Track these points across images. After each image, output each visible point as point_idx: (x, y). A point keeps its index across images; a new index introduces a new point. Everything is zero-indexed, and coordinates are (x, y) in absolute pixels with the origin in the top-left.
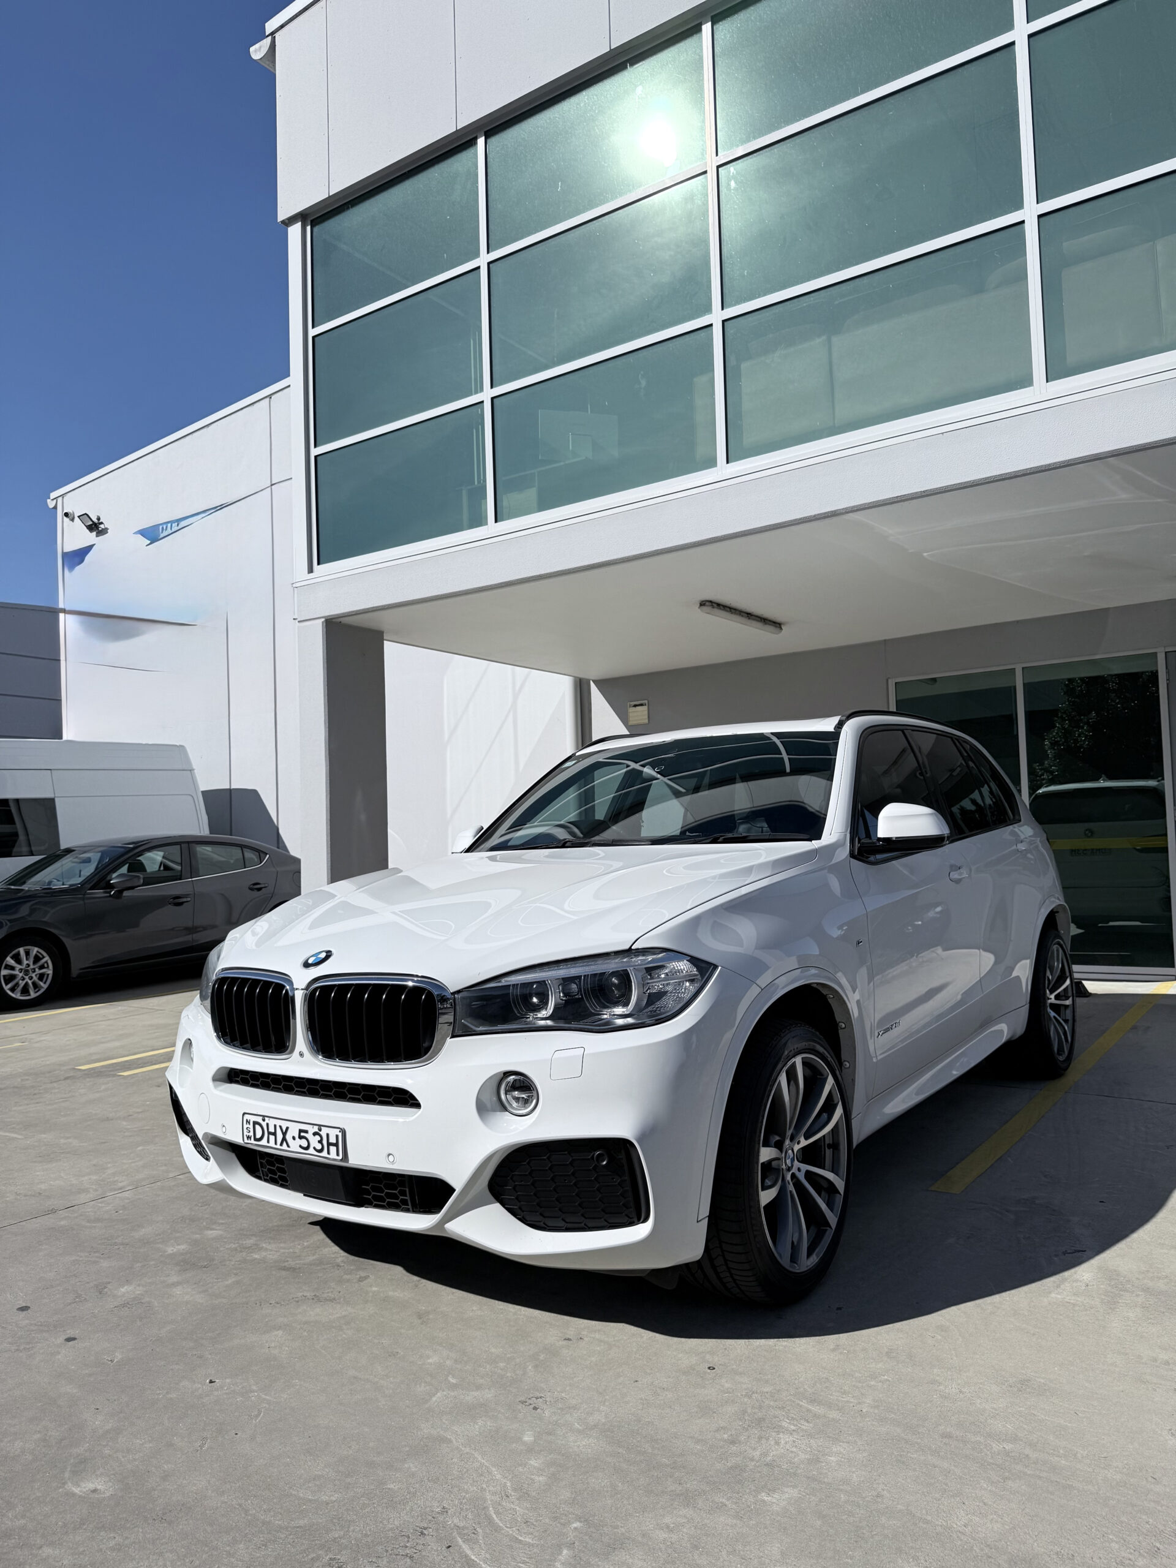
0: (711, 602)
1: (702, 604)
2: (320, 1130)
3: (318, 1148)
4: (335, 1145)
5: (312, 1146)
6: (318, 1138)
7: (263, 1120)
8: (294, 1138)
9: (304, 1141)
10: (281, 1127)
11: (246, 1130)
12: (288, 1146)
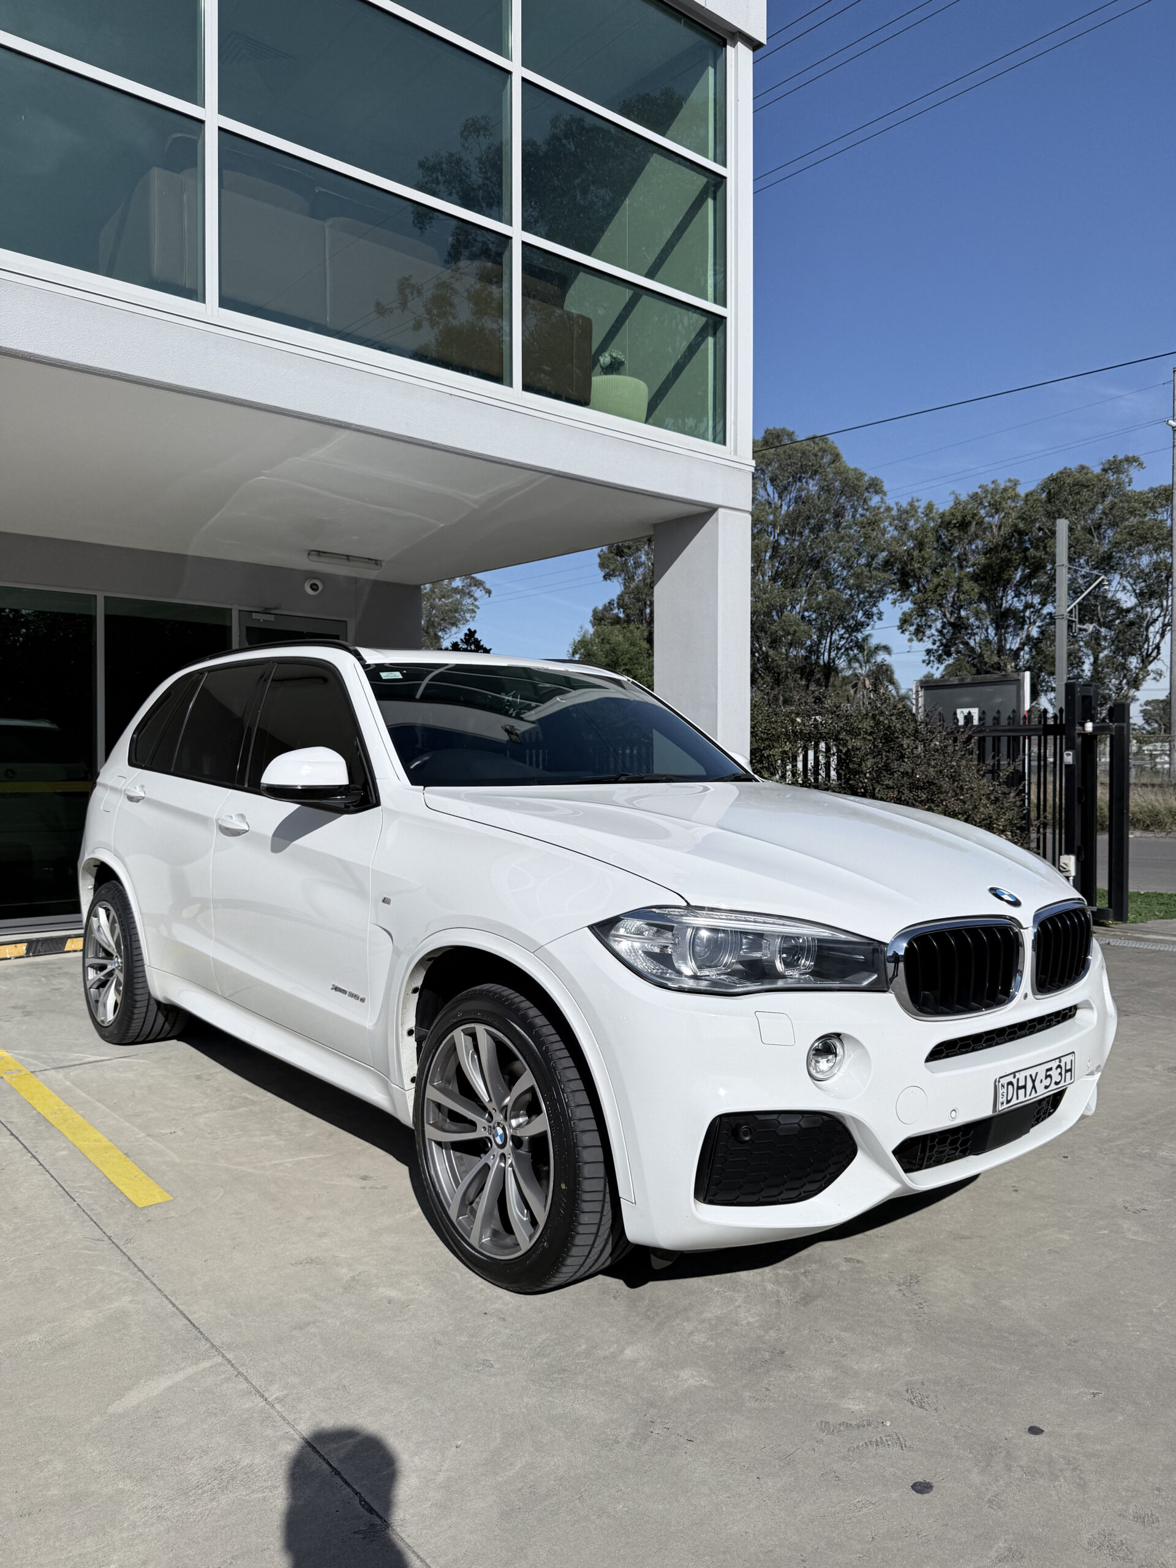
2: (1060, 1062)
3: (1058, 1081)
4: (1070, 1070)
5: (1053, 1082)
6: (1059, 1070)
7: (1014, 1077)
8: (1041, 1081)
9: (1049, 1079)
10: (1031, 1076)
11: (1001, 1096)
12: (1036, 1092)
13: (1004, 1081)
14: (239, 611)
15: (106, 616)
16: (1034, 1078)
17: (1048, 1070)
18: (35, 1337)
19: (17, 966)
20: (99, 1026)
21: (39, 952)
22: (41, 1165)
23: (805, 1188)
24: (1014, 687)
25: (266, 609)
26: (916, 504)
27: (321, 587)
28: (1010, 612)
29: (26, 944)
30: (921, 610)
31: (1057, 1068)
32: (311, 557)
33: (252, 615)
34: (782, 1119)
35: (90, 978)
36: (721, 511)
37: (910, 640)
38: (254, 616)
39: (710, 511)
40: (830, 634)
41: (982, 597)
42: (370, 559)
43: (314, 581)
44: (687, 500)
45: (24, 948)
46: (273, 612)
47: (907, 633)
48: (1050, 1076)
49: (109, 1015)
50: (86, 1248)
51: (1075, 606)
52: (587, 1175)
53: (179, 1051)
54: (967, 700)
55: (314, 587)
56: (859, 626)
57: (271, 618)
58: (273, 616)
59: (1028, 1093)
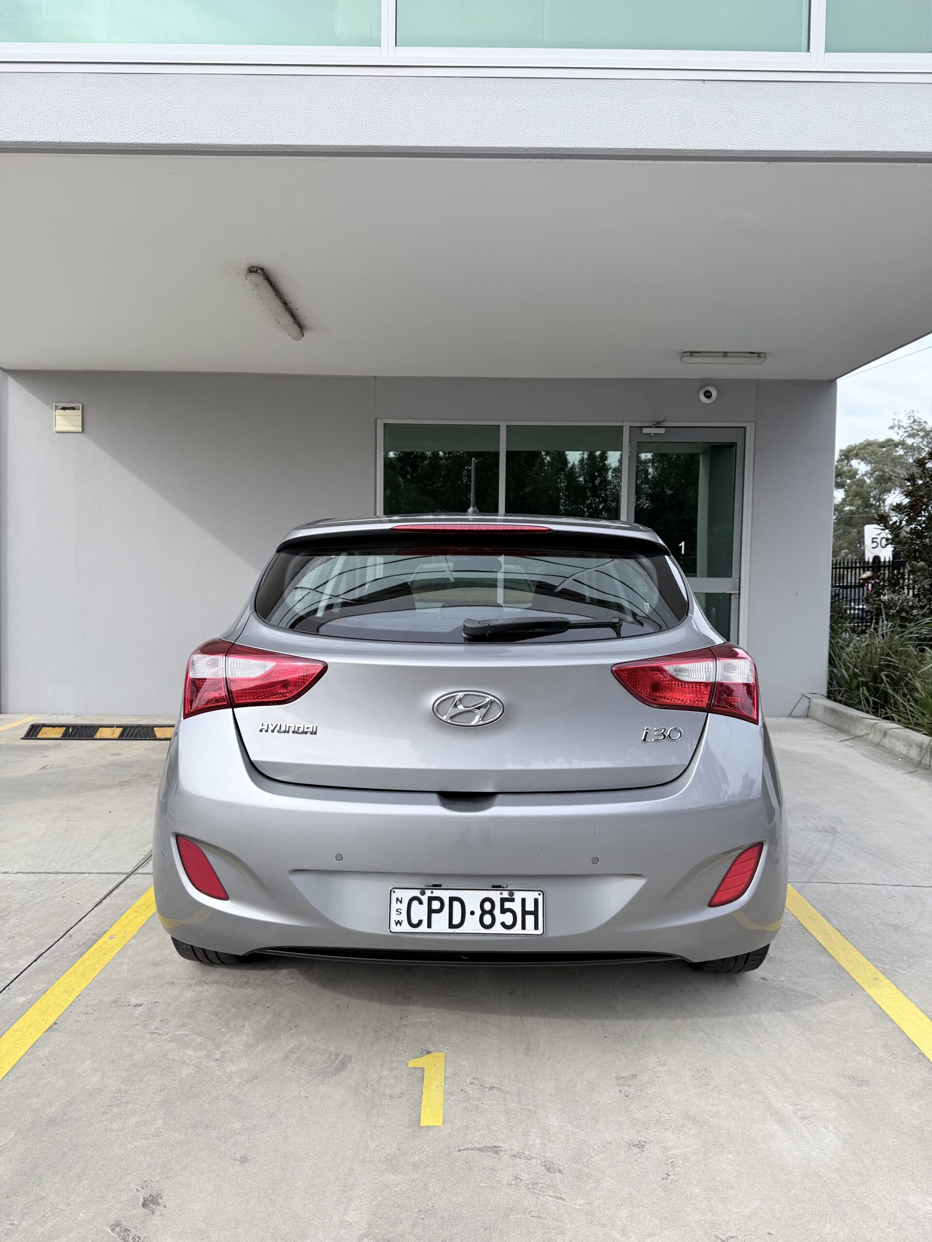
0: (262, 269)
1: (253, 270)
14: (630, 427)
25: (659, 422)
27: (714, 393)
32: (684, 359)
33: (642, 431)
38: (645, 431)
42: (751, 353)
43: (707, 388)
46: (664, 424)
55: (708, 395)
57: (662, 431)
58: (664, 429)
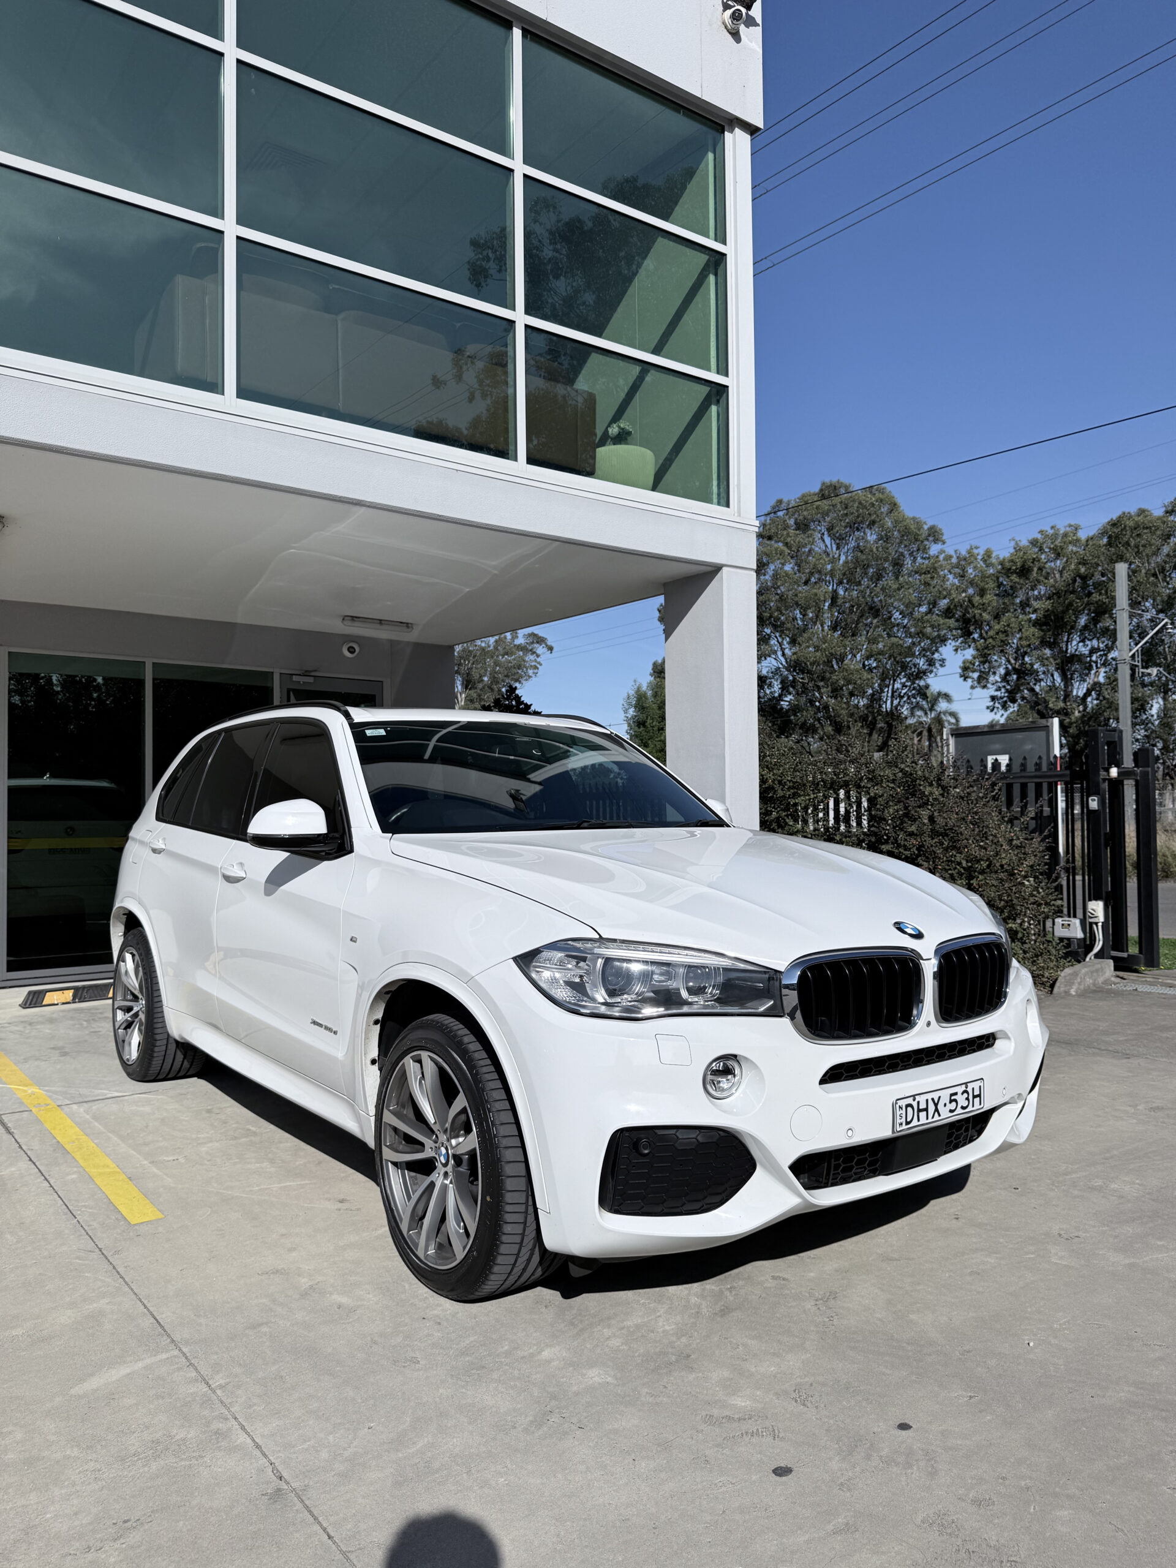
2: (966, 1088)
3: (965, 1105)
4: (979, 1096)
5: (959, 1106)
6: (965, 1095)
7: (914, 1100)
8: (945, 1105)
9: (954, 1104)
10: (933, 1099)
11: (898, 1117)
12: (939, 1115)
13: (903, 1103)
14: (281, 674)
15: (154, 679)
16: (936, 1102)
17: (952, 1095)
18: (18, 1332)
19: (63, 1011)
20: (124, 1064)
21: (85, 998)
22: (51, 1186)
23: (708, 1200)
24: (1043, 734)
25: (306, 671)
26: (976, 551)
27: (357, 649)
28: (1076, 658)
29: (72, 991)
30: (984, 656)
31: (962, 1094)
32: (345, 622)
33: (292, 677)
34: (680, 1134)
35: (118, 1019)
36: (724, 569)
37: (972, 687)
38: (295, 678)
39: (716, 569)
40: (892, 682)
41: (1044, 643)
42: (401, 623)
43: (351, 644)
44: (691, 560)
45: (71, 994)
46: (313, 674)
47: (970, 680)
48: (955, 1101)
49: (133, 1052)
50: (78, 1258)
51: (1137, 651)
52: (509, 1188)
53: (199, 1086)
54: (997, 746)
55: (351, 650)
56: (921, 674)
57: (311, 680)
58: (312, 678)
59: (930, 1116)
